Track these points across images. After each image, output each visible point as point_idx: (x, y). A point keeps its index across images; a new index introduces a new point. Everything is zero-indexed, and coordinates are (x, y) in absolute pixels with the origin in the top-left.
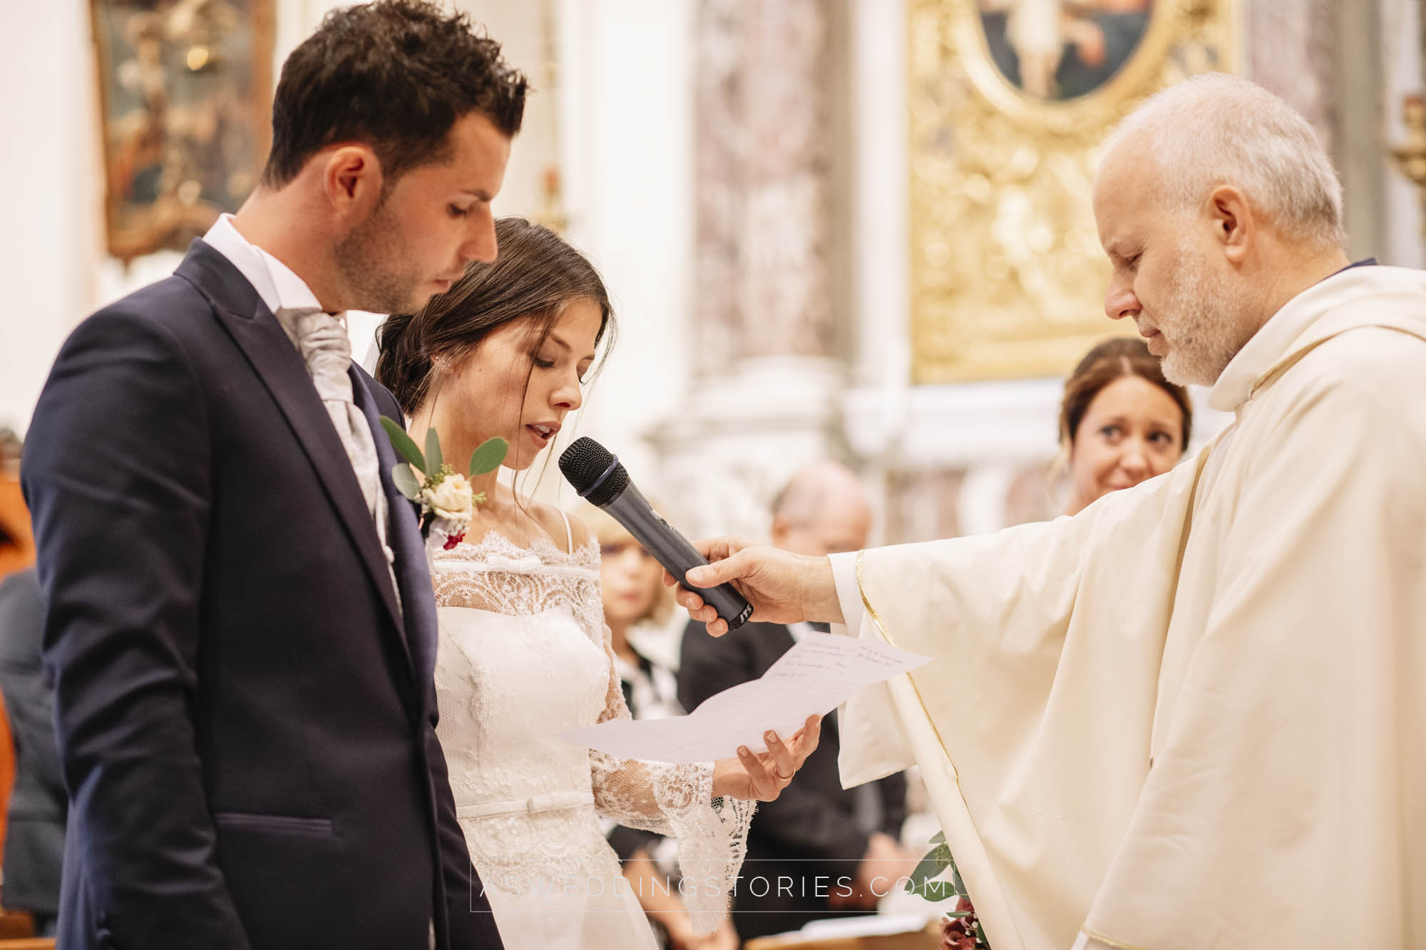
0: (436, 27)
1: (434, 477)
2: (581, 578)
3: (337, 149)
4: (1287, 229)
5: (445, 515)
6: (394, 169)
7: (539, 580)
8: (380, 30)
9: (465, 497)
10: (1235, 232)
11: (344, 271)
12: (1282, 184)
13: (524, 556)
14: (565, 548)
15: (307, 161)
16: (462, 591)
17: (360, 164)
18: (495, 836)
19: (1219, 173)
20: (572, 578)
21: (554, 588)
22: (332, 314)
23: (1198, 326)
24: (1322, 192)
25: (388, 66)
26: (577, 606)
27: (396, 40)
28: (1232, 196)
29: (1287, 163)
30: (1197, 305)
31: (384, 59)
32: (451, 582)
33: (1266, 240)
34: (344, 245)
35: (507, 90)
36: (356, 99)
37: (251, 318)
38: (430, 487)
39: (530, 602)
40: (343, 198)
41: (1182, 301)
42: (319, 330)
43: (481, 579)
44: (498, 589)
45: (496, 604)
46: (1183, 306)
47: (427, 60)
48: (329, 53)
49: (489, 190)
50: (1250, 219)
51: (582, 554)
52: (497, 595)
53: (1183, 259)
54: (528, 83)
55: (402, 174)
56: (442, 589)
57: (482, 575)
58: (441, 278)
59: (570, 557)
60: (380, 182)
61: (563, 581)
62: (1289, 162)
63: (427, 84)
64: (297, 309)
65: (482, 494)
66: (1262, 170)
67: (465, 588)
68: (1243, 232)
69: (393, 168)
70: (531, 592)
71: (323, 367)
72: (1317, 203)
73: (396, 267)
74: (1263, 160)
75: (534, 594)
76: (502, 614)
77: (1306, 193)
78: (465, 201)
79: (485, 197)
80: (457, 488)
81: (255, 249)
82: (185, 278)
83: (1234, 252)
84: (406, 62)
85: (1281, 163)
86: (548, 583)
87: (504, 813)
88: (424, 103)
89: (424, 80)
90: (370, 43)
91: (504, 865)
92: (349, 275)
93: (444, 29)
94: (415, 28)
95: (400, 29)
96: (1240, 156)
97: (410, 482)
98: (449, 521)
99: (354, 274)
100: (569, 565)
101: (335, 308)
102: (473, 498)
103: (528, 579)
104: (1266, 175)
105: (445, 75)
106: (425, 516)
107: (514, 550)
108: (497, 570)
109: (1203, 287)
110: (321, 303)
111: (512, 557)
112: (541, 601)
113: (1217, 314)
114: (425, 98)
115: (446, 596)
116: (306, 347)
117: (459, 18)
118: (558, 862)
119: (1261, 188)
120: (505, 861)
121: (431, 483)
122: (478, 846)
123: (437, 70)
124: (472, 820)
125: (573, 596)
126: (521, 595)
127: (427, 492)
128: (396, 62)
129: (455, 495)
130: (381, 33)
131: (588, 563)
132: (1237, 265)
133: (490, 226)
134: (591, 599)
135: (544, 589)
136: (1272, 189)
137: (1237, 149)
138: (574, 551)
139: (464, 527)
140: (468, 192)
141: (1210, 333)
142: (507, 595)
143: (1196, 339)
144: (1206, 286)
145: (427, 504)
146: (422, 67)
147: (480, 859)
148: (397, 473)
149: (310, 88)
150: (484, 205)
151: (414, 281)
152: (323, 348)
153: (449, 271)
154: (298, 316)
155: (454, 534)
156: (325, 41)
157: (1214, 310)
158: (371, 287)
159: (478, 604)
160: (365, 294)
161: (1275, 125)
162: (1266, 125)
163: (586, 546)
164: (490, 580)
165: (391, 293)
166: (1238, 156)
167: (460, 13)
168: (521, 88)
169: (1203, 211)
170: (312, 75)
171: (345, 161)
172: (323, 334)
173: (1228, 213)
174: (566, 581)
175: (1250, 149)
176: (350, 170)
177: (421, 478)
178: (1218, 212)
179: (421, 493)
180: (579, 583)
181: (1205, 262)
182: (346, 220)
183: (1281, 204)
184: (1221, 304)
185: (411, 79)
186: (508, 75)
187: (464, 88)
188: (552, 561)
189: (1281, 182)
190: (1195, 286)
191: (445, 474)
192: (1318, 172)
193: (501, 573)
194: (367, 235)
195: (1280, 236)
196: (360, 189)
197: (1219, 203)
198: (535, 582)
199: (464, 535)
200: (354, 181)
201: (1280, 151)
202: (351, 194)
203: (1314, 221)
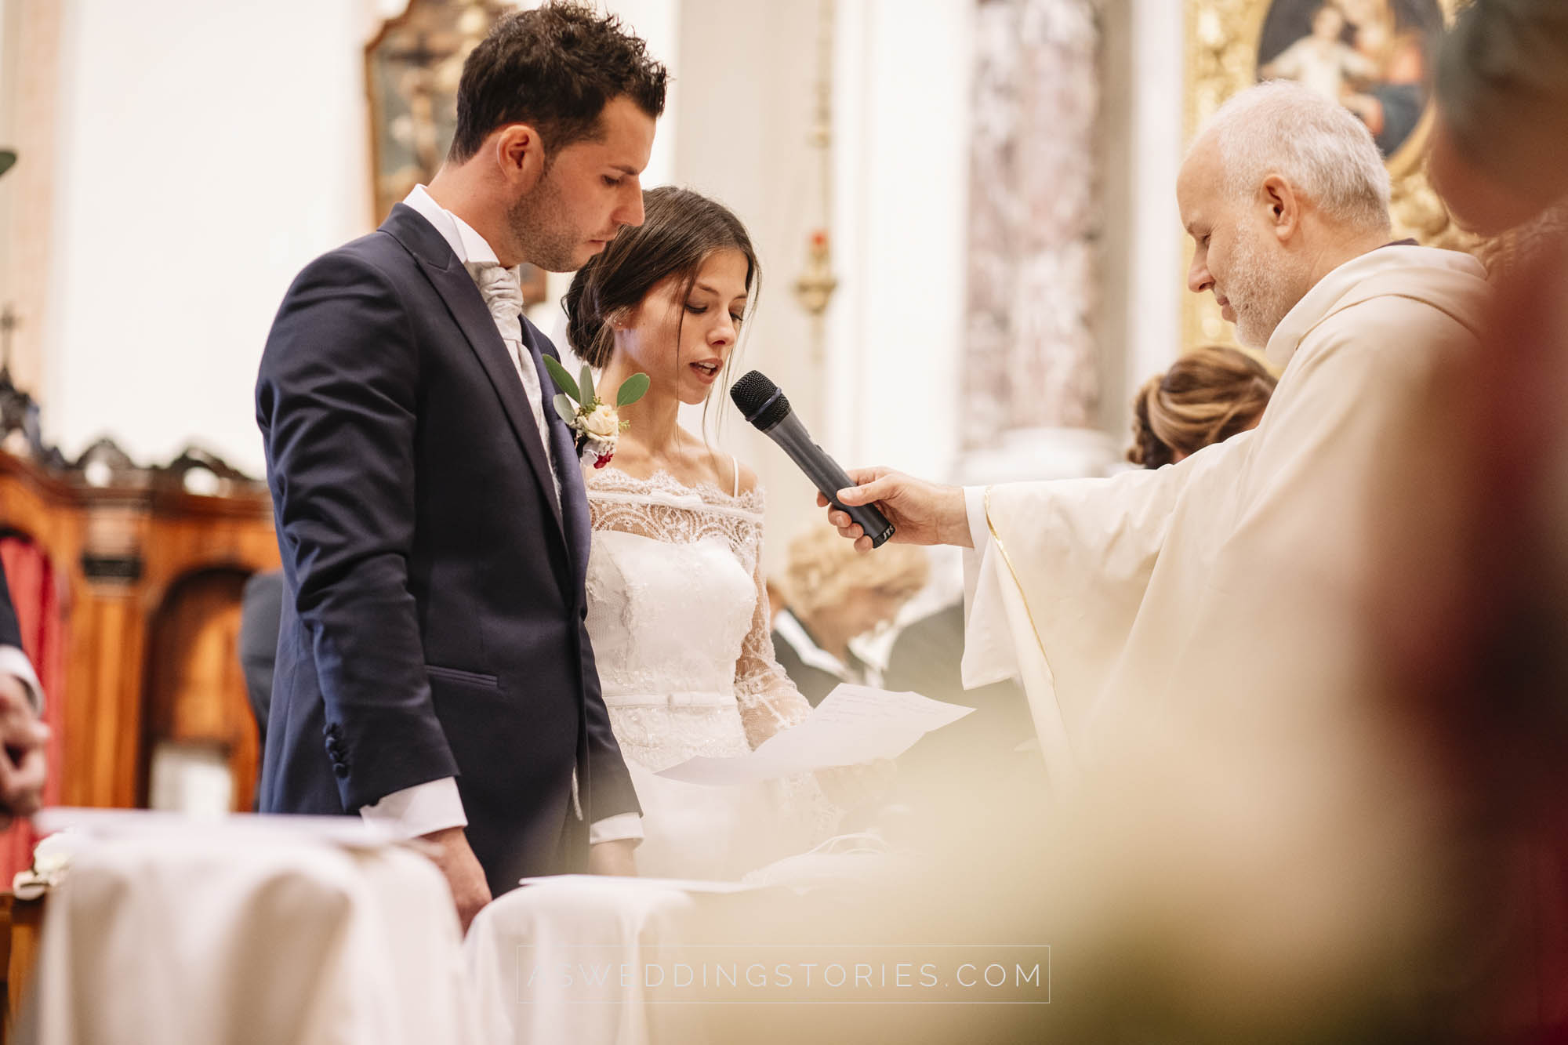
0: (589, 27)
1: (587, 407)
2: (741, 519)
3: (505, 129)
4: (1329, 211)
5: (597, 438)
6: (553, 147)
7: (699, 517)
8: (542, 30)
9: (613, 423)
10: (1283, 214)
11: (515, 231)
12: (1325, 175)
13: (687, 494)
14: (730, 492)
15: (484, 140)
16: (624, 520)
17: (526, 140)
18: (637, 723)
19: (1270, 164)
20: (732, 518)
21: (710, 525)
22: (507, 268)
23: (1252, 294)
24: (1363, 179)
25: (548, 58)
26: (734, 542)
27: (556, 38)
28: (1279, 183)
29: (1331, 156)
30: (1251, 276)
31: (545, 53)
32: (615, 511)
33: (1310, 222)
34: (516, 208)
35: (650, 78)
36: (522, 87)
37: (446, 269)
38: (584, 414)
39: (687, 533)
40: (513, 168)
41: (1239, 272)
42: (497, 281)
43: (642, 511)
44: (658, 521)
45: (655, 533)
46: (1240, 277)
47: (582, 53)
48: (501, 49)
49: (634, 166)
50: (1294, 203)
51: (746, 498)
52: (657, 526)
53: (1239, 238)
54: (667, 73)
55: (560, 149)
56: (607, 517)
57: (645, 507)
58: (596, 239)
59: (736, 499)
60: (543, 156)
61: (721, 520)
62: (1333, 155)
63: (581, 73)
64: (480, 263)
65: (628, 421)
66: (1307, 161)
67: (627, 517)
68: (1289, 213)
69: (552, 145)
70: (689, 526)
71: (499, 312)
72: (1356, 188)
73: (558, 228)
74: (1308, 153)
75: (691, 528)
76: (659, 542)
77: (1346, 181)
78: (617, 174)
79: (632, 172)
80: (606, 416)
81: (445, 212)
82: (391, 235)
83: (1283, 231)
84: (564, 55)
85: (1325, 154)
86: (706, 520)
87: (647, 705)
88: (578, 89)
89: (579, 69)
90: (534, 40)
91: (644, 746)
92: (520, 235)
93: (597, 28)
94: (571, 27)
95: (558, 29)
96: (1289, 149)
97: (568, 410)
98: (599, 442)
99: (524, 234)
100: (732, 506)
101: (510, 262)
102: (619, 424)
103: (689, 515)
104: (1310, 165)
105: (595, 66)
106: (579, 440)
107: (679, 487)
108: (659, 504)
109: (1255, 260)
110: (499, 259)
111: (677, 494)
112: (697, 534)
113: (1268, 284)
114: (578, 84)
115: (609, 523)
116: (486, 294)
117: (609, 20)
118: (695, 749)
119: (1305, 176)
120: (645, 742)
121: (585, 411)
122: (621, 729)
123: (589, 61)
124: (619, 708)
125: (731, 534)
126: (680, 527)
127: (582, 419)
128: (554, 55)
129: (604, 421)
130: (543, 32)
131: (751, 507)
132: (1285, 242)
133: (639, 196)
134: (750, 537)
135: (701, 525)
136: (1315, 178)
137: (1287, 143)
138: (739, 495)
139: (611, 449)
140: (617, 168)
141: (1262, 300)
142: (667, 526)
143: (1251, 305)
144: (1258, 260)
145: (581, 429)
146: (577, 59)
147: (624, 740)
148: (557, 401)
149: (485, 78)
150: (632, 178)
151: (573, 240)
152: (500, 296)
153: (602, 233)
154: (481, 268)
155: (603, 454)
156: (498, 41)
157: (1265, 280)
158: (538, 246)
159: (637, 530)
160: (533, 252)
161: (1323, 123)
162: (1316, 124)
163: (752, 492)
164: (651, 512)
165: (555, 252)
166: (1288, 150)
167: (611, 16)
168: (661, 76)
169: (1258, 197)
170: (487, 68)
171: (512, 137)
172: (500, 284)
173: (1278, 198)
174: (725, 520)
175: (1298, 144)
176: (518, 145)
177: (576, 406)
178: (1270, 197)
179: (576, 420)
180: (739, 523)
181: (1257, 241)
182: (517, 188)
183: (1324, 191)
184: (1271, 277)
185: (567, 69)
186: (650, 66)
187: (612, 76)
188: (714, 501)
189: (1324, 170)
190: (1248, 259)
191: (596, 404)
192: (1361, 163)
193: (663, 507)
194: (534, 201)
195: (1324, 219)
196: (527, 161)
197: (1270, 189)
198: (693, 518)
199: (611, 456)
200: (522, 154)
201: (1325, 145)
202: (520, 165)
203: (1353, 205)
